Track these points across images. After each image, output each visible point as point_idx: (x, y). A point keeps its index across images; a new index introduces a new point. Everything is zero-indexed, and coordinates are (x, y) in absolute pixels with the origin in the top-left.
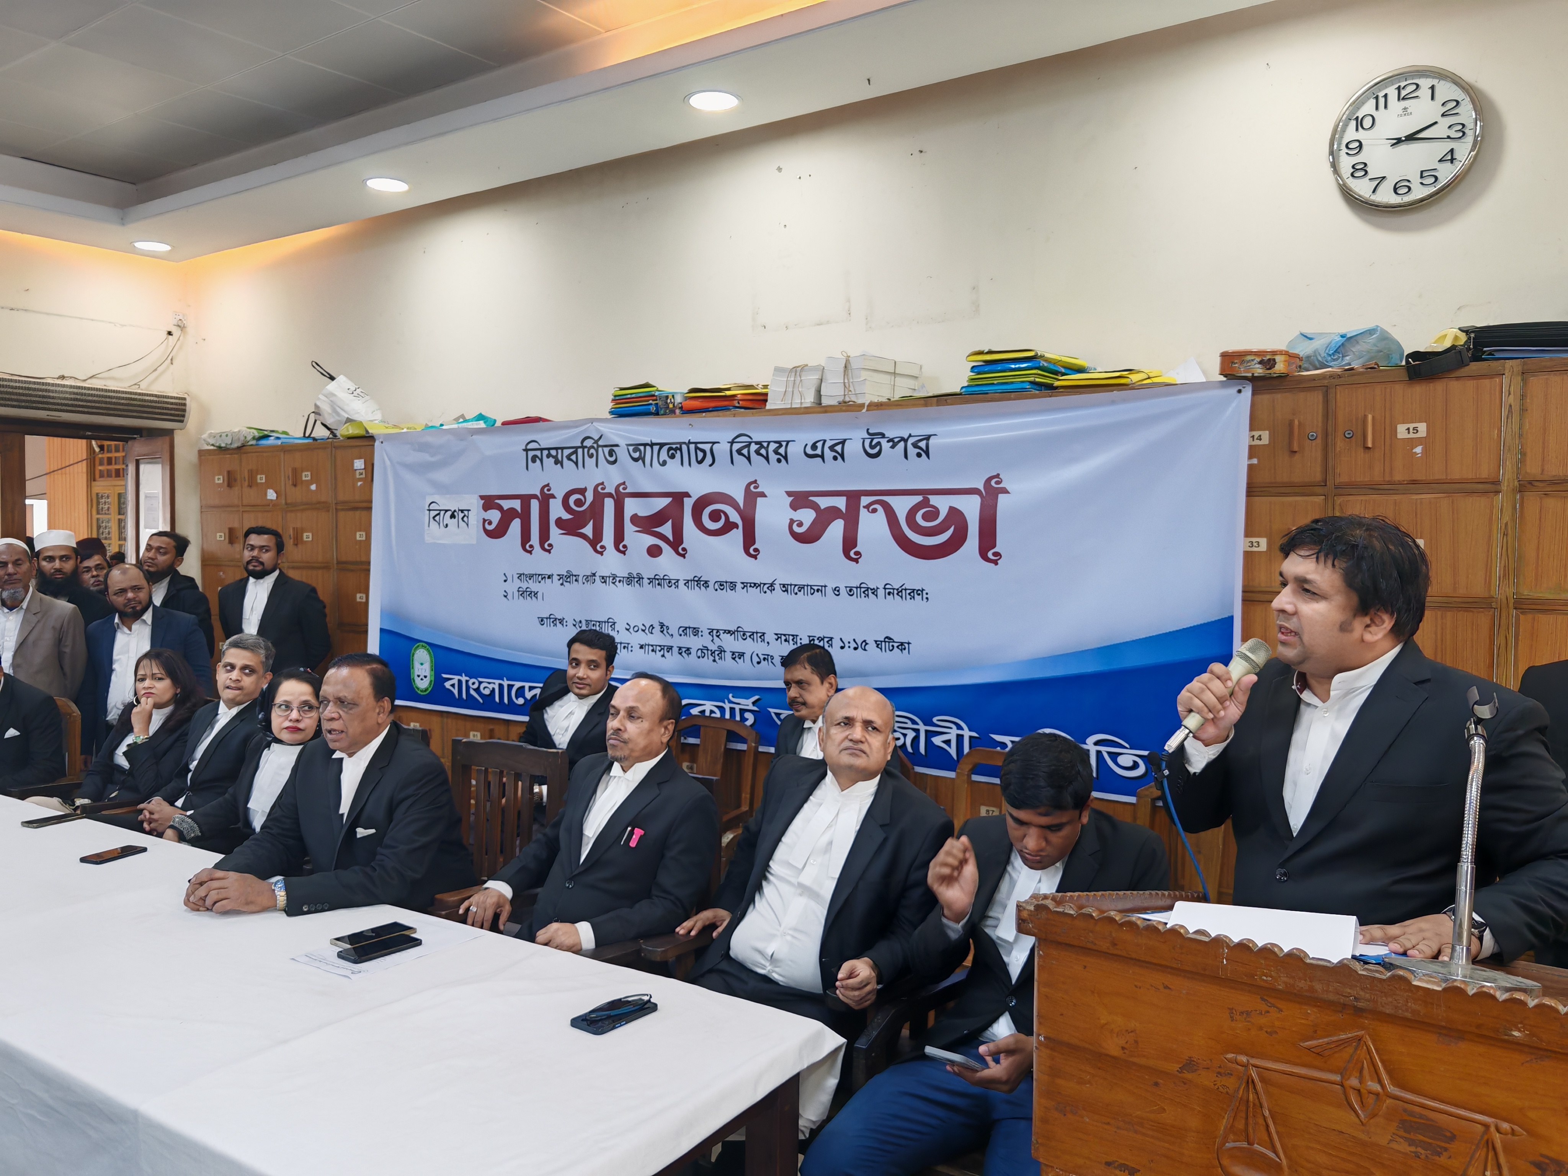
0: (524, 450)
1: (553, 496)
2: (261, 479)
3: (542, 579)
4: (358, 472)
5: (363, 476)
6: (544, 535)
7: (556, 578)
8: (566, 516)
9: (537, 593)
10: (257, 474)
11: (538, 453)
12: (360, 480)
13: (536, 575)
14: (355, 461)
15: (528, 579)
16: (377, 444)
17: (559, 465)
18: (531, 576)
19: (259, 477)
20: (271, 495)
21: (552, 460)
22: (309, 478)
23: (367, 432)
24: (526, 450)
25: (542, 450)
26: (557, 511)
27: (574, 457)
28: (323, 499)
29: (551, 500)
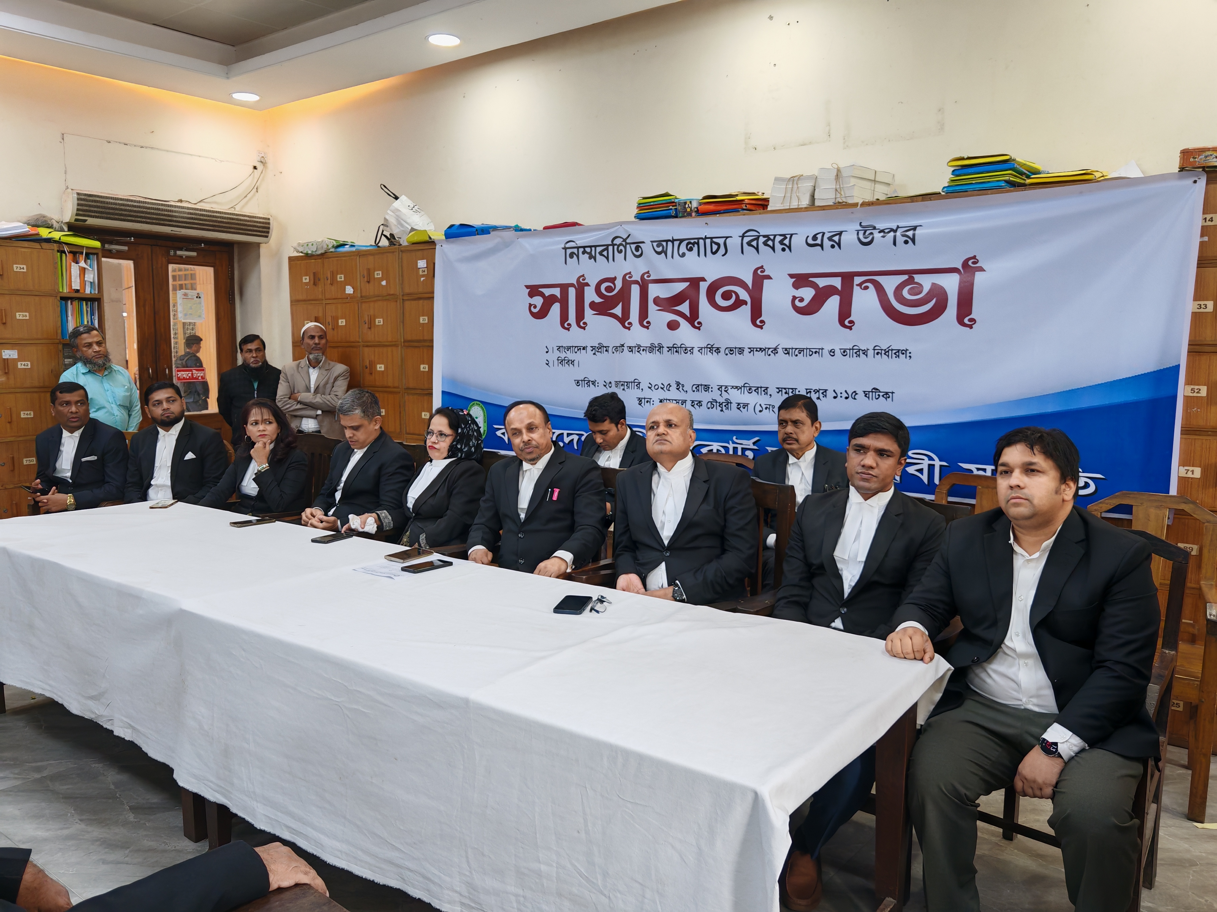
0: (563, 248)
1: (587, 285)
2: (341, 278)
3: (578, 350)
4: (421, 270)
5: (426, 273)
6: (580, 316)
7: (589, 349)
8: (598, 300)
9: (573, 361)
10: (337, 274)
11: (575, 251)
12: (423, 276)
13: (573, 347)
14: (419, 261)
15: (566, 350)
16: (437, 247)
17: (593, 259)
18: (569, 348)
19: (339, 276)
20: (349, 290)
21: (587, 256)
22: (380, 276)
23: (430, 238)
24: (565, 249)
25: (578, 248)
26: (590, 296)
27: (605, 253)
28: (392, 292)
29: (586, 288)
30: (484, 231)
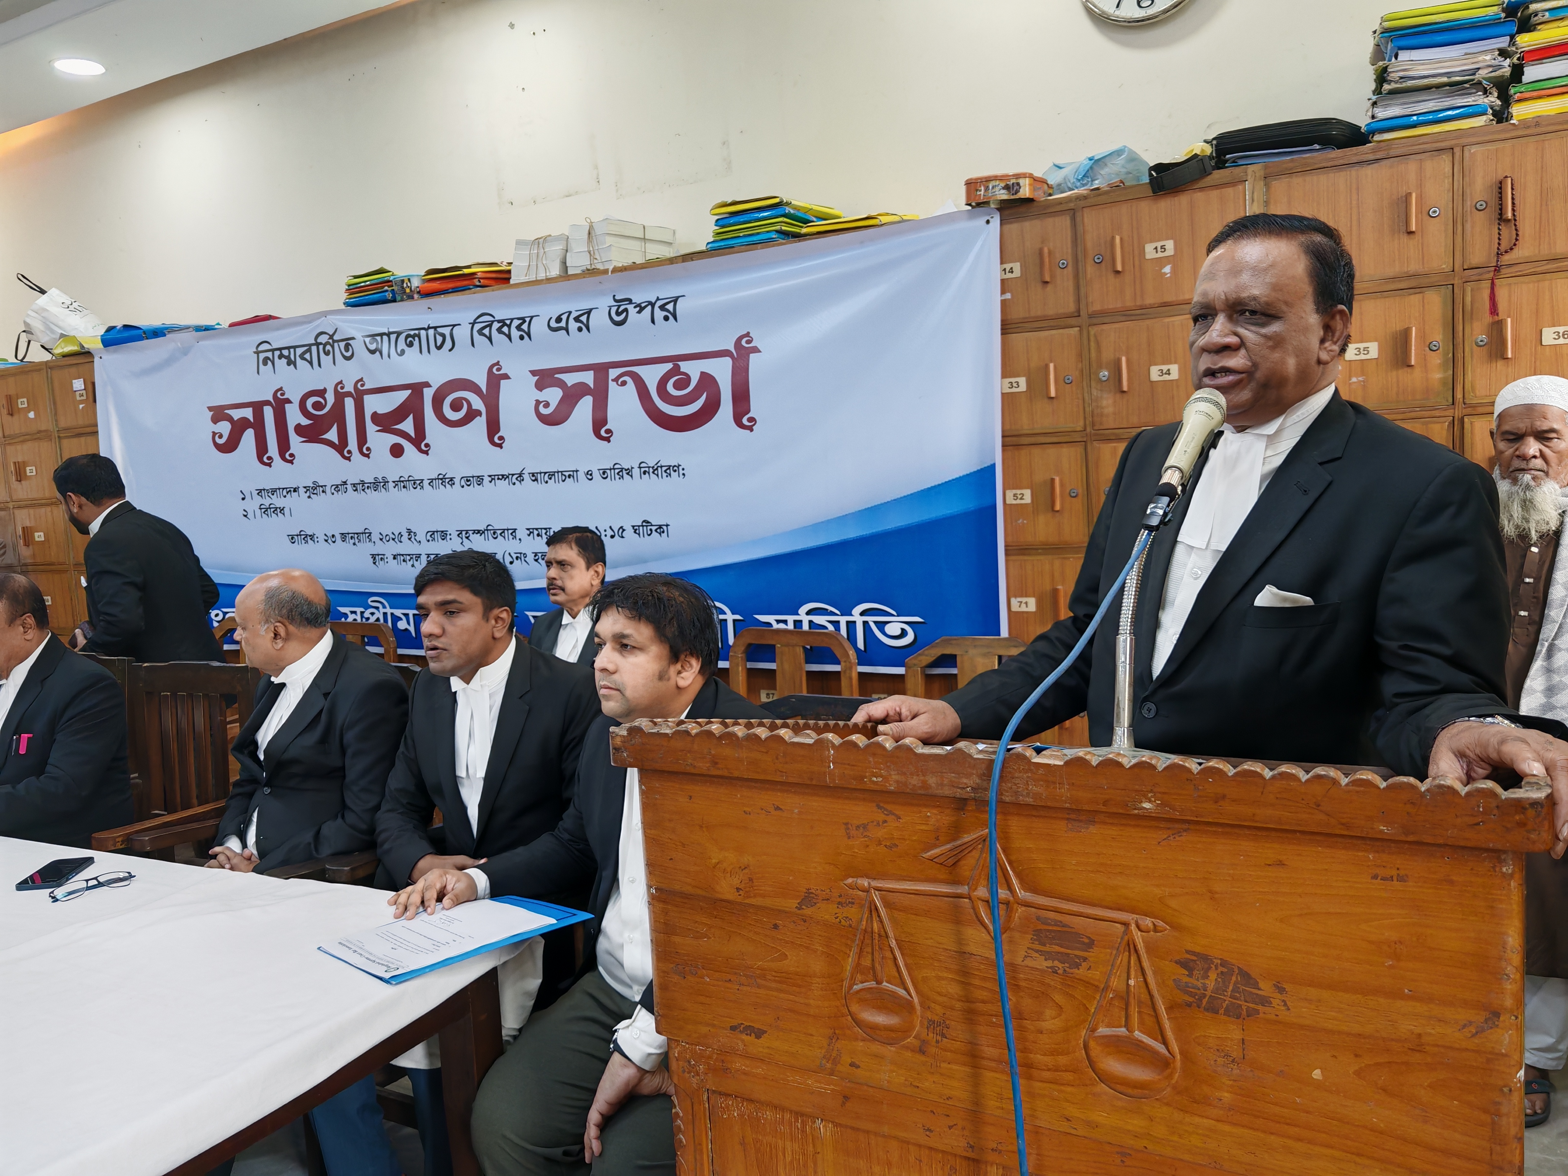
0: (255, 352)
1: (288, 401)
3: (287, 493)
4: (77, 393)
5: (84, 398)
6: (284, 445)
7: (302, 490)
8: (305, 422)
9: (283, 509)
11: (270, 355)
12: (81, 402)
13: (279, 489)
14: (74, 381)
15: (270, 494)
16: (96, 360)
17: (292, 366)
18: (274, 491)
21: (284, 361)
22: (26, 405)
23: (82, 347)
24: (258, 353)
25: (273, 350)
26: (294, 417)
27: (307, 356)
28: (43, 428)
29: (287, 406)
30: (157, 333)
